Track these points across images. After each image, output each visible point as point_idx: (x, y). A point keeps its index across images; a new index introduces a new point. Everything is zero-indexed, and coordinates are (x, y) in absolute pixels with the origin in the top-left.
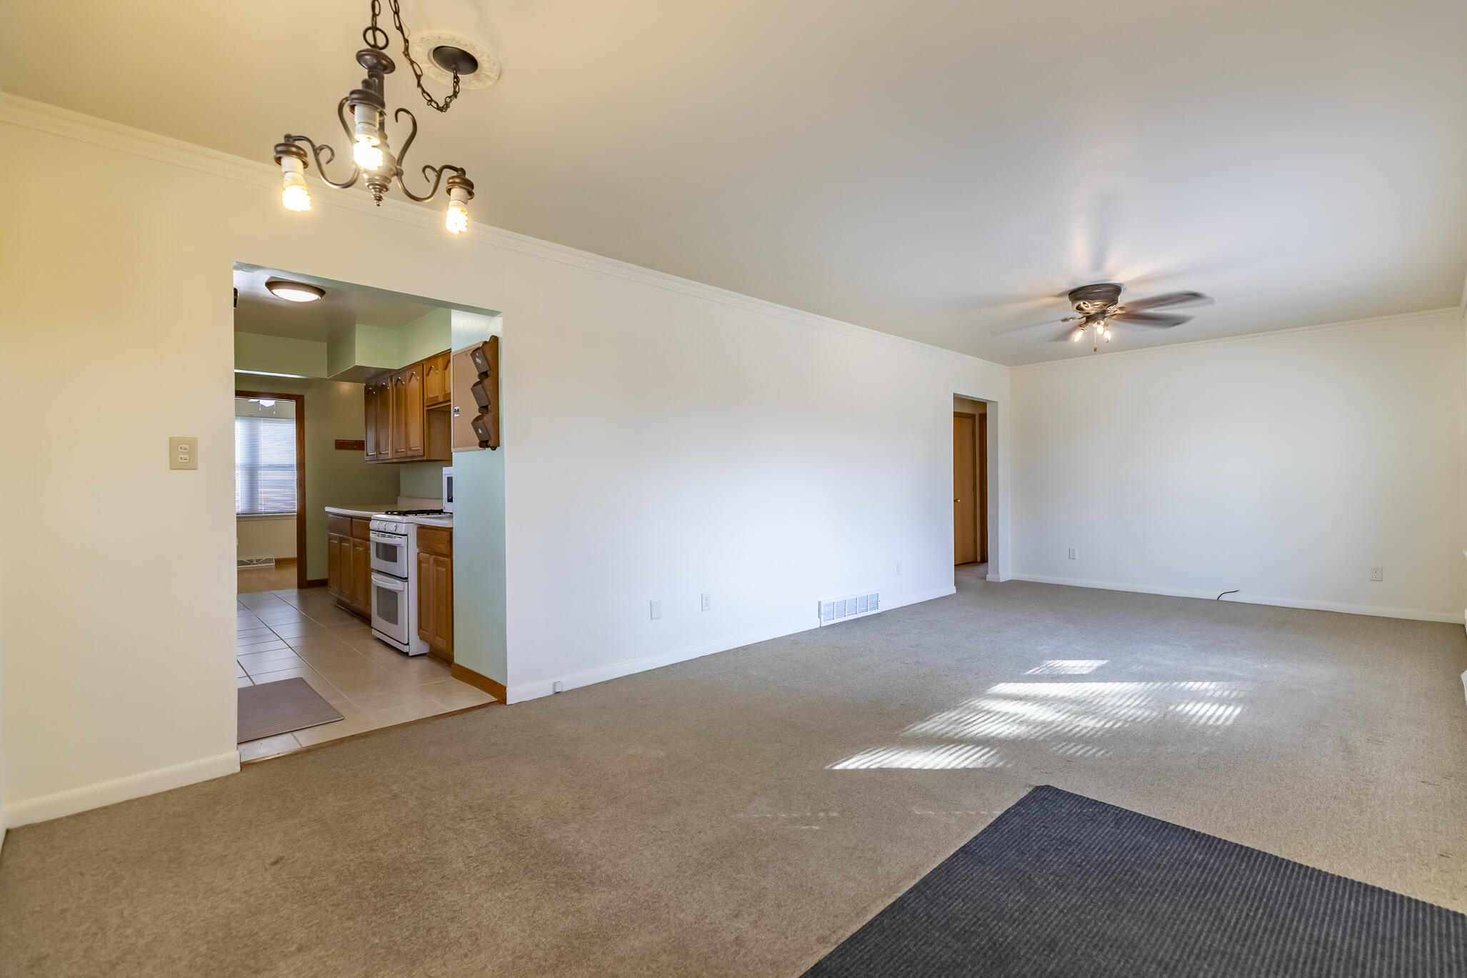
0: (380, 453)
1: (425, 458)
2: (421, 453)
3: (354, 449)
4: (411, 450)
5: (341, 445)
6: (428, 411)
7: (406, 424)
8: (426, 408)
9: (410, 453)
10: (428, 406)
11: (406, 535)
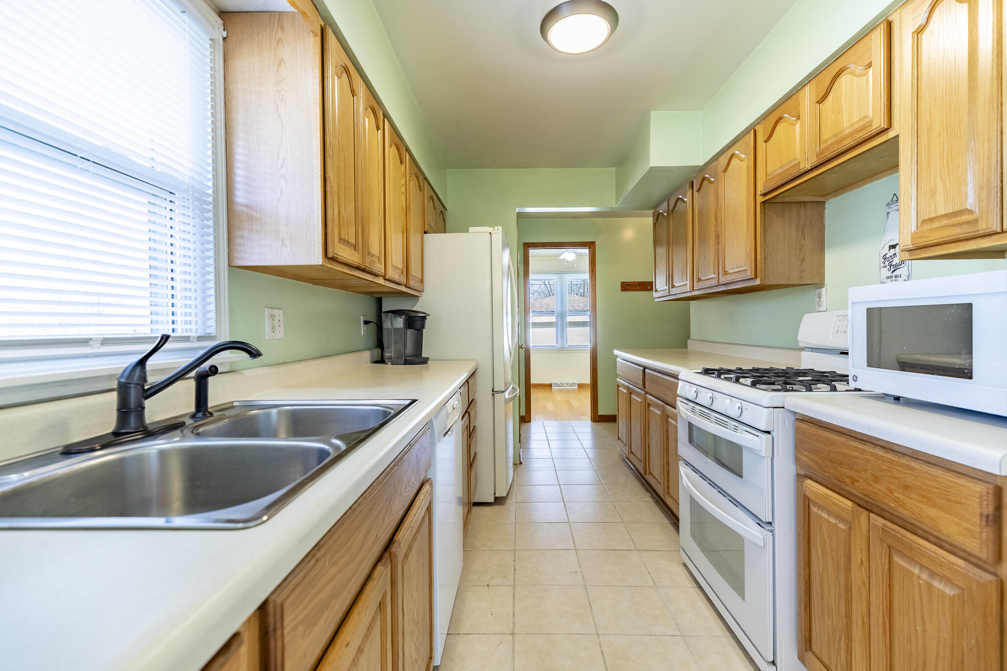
0: (673, 286)
1: (758, 282)
2: (749, 274)
3: (638, 290)
4: (725, 273)
5: (626, 287)
6: (764, 203)
7: (717, 237)
8: (760, 199)
9: (723, 280)
10: (765, 195)
11: (769, 432)
